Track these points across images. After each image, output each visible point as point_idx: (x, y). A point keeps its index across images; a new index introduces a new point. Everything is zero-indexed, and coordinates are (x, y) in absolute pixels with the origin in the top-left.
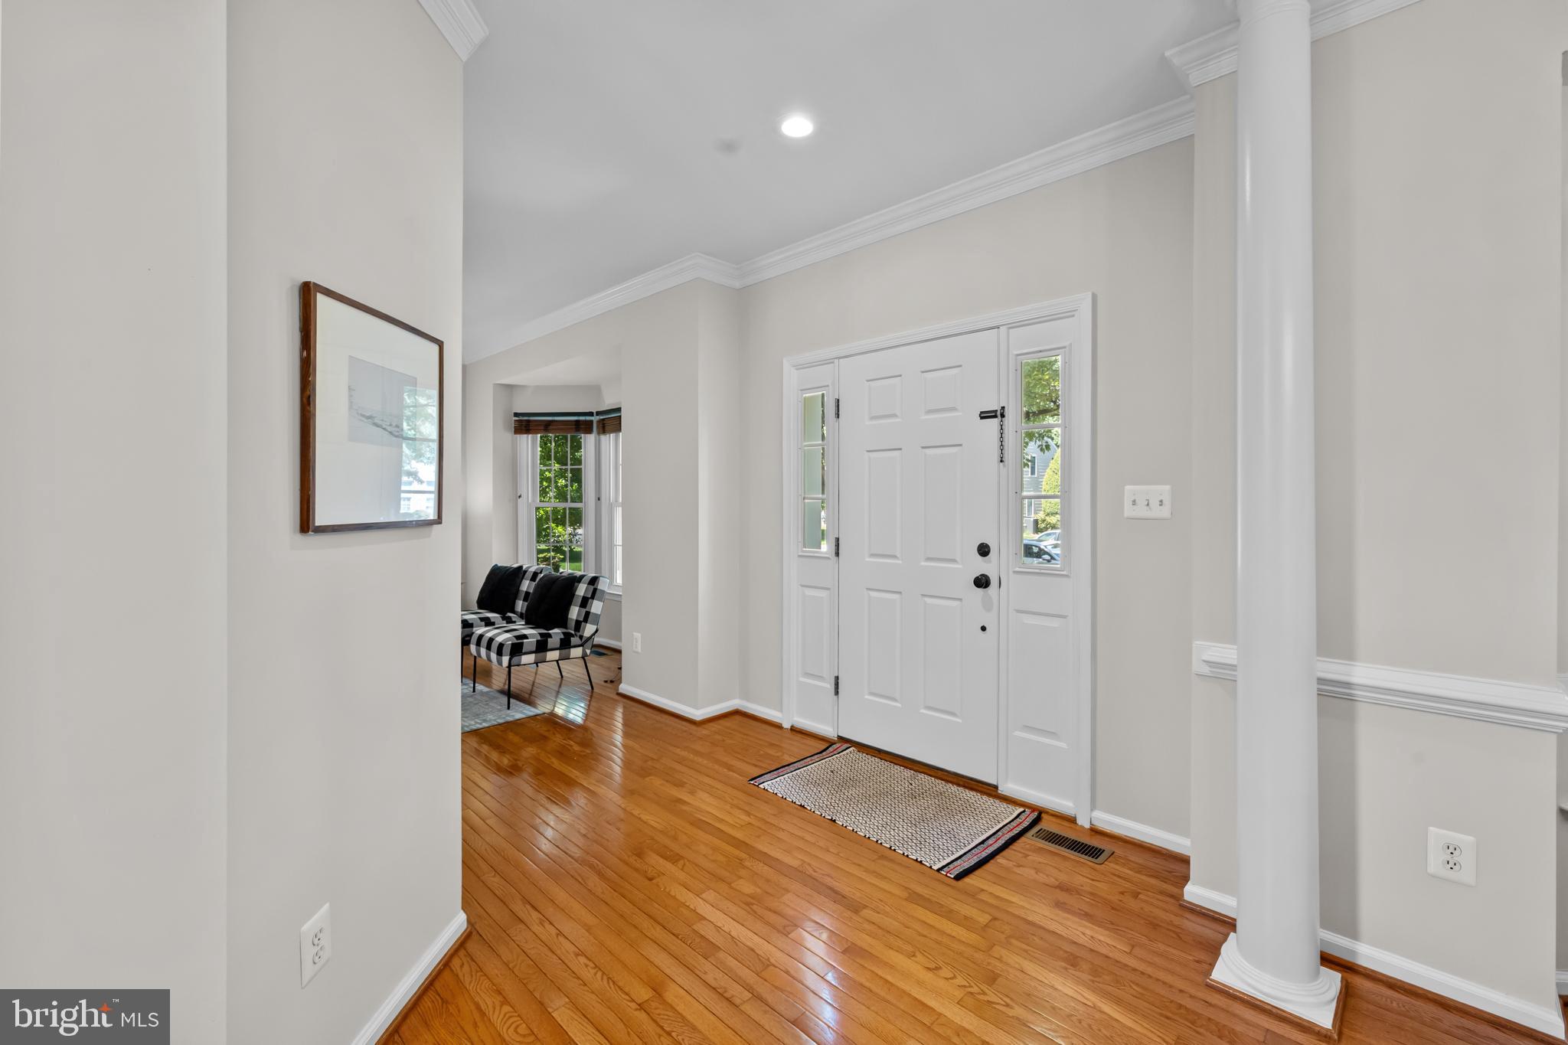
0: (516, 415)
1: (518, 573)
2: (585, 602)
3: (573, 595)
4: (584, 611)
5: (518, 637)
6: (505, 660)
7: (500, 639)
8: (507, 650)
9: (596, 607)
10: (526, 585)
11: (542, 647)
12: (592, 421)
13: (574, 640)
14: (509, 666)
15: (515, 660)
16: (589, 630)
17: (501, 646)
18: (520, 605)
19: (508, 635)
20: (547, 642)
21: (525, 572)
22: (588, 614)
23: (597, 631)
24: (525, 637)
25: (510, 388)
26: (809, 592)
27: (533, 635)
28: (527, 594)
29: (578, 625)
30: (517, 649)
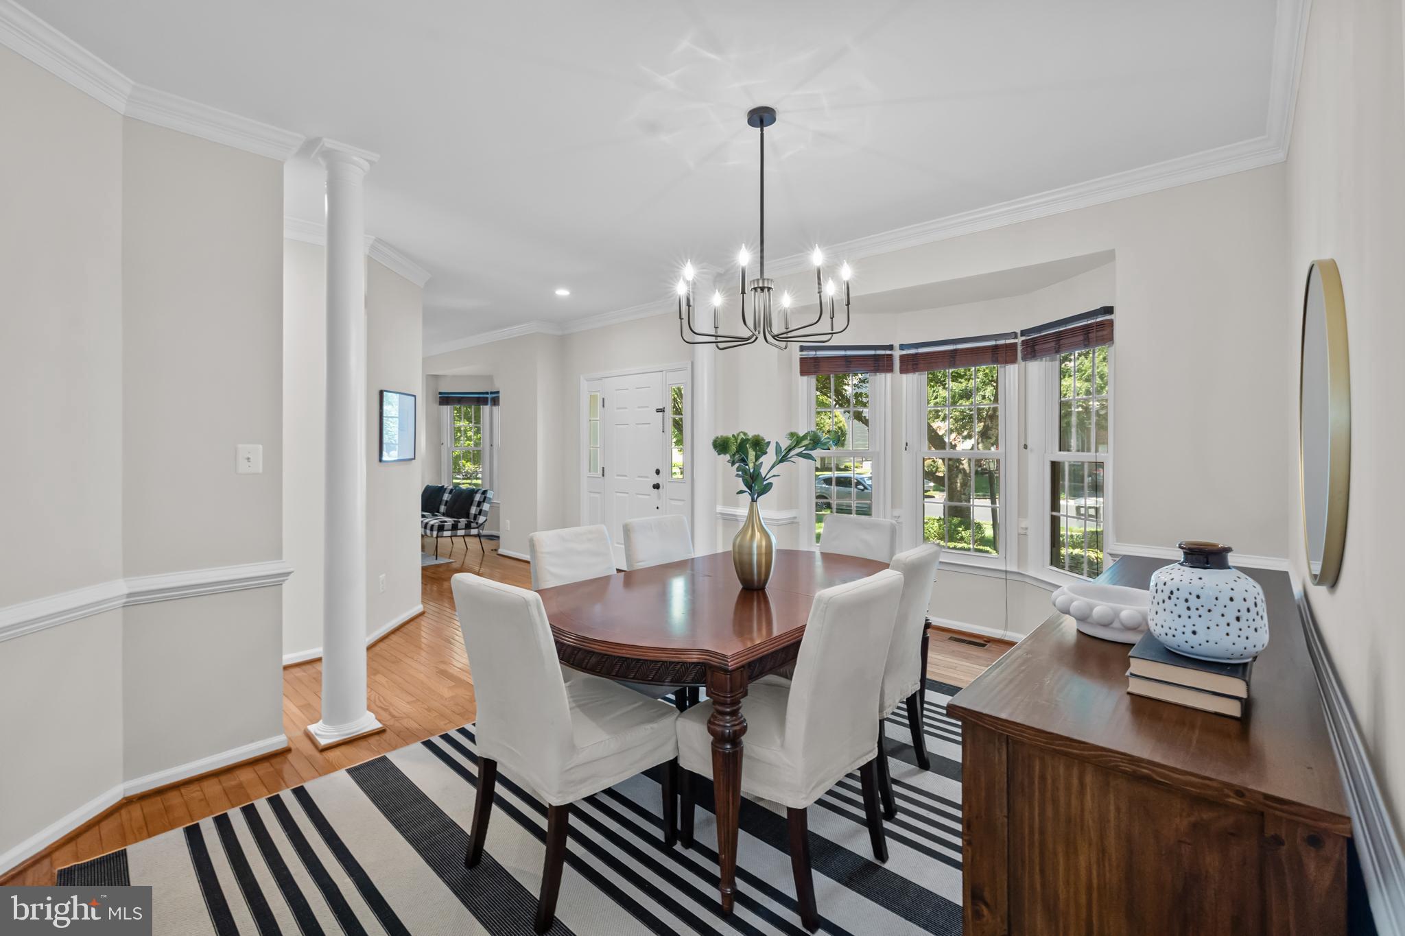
0: (440, 393)
1: (441, 490)
2: (479, 504)
3: (472, 501)
4: (479, 509)
5: (441, 522)
6: (435, 533)
7: (432, 523)
8: (436, 528)
9: (486, 507)
10: (446, 497)
11: (455, 527)
12: (487, 398)
13: (473, 525)
14: (437, 537)
15: (440, 534)
16: (481, 519)
17: (432, 526)
18: (443, 508)
19: (436, 521)
20: (457, 525)
21: (446, 489)
22: (481, 510)
23: (486, 520)
24: (446, 522)
25: (436, 377)
26: (592, 495)
27: (450, 521)
28: (447, 501)
29: (475, 517)
30: (441, 528)
